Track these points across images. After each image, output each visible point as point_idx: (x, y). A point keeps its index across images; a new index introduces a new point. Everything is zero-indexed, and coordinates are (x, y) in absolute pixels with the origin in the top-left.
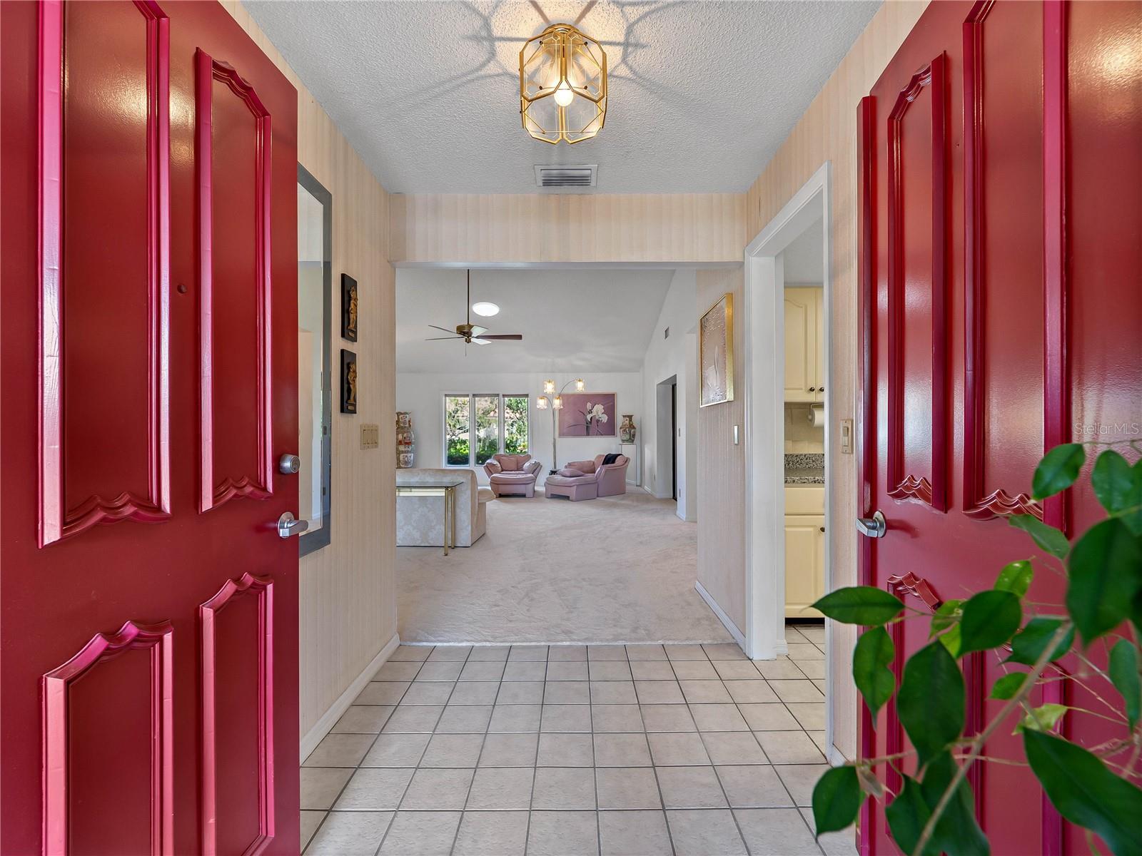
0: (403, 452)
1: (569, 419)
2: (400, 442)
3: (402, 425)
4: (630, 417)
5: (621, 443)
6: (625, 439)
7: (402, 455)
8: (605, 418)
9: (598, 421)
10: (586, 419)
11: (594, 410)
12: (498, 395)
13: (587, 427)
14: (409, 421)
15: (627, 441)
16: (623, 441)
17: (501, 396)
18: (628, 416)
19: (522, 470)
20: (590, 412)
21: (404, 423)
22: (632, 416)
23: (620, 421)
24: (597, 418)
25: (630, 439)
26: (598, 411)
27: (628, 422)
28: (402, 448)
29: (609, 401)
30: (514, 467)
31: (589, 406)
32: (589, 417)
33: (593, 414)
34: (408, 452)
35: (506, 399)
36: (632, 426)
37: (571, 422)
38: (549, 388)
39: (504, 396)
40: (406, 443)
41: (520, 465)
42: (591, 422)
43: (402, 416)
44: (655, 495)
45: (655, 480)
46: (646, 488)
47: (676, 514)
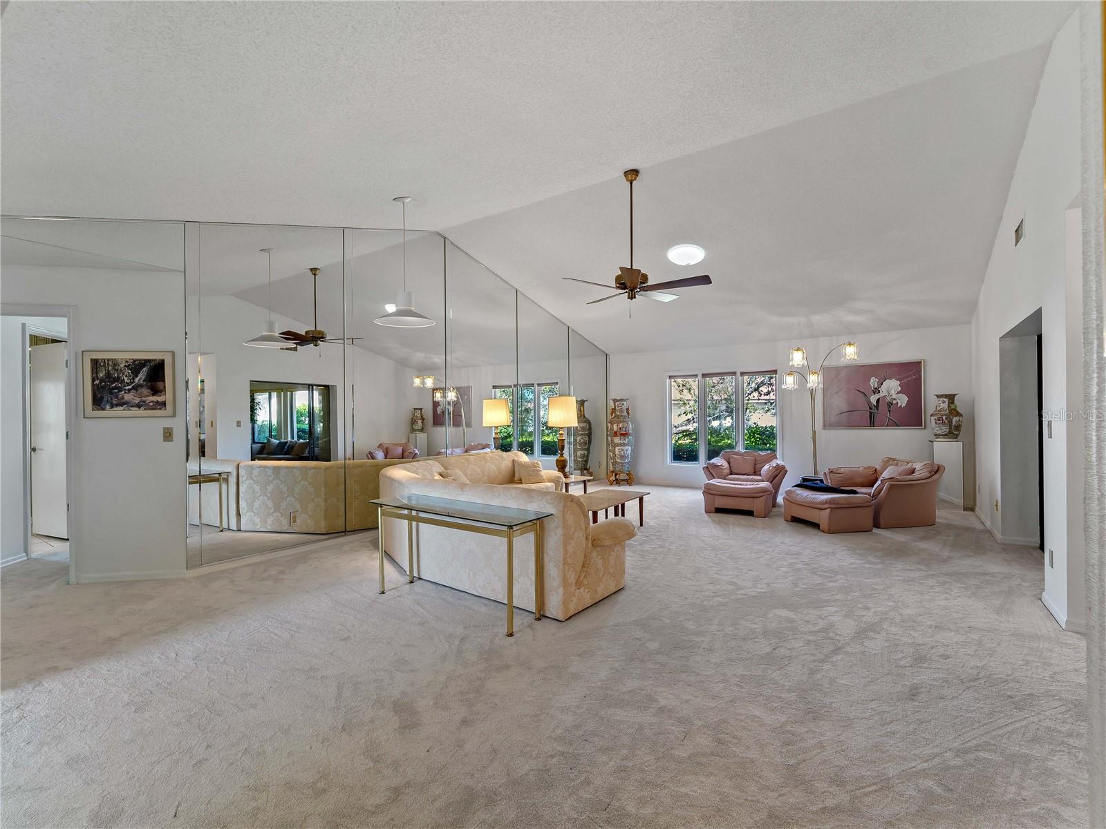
0: (618, 445)
1: (840, 403)
2: (615, 433)
3: (618, 413)
4: (951, 398)
5: (933, 438)
6: (940, 432)
7: (617, 448)
8: (903, 400)
9: (890, 404)
10: (869, 403)
11: (884, 388)
12: (734, 373)
13: (871, 413)
14: (627, 409)
15: (945, 435)
16: (937, 436)
17: (738, 374)
18: (946, 396)
19: (760, 475)
20: (876, 391)
21: (621, 411)
22: (954, 395)
23: (932, 403)
24: (889, 399)
25: (950, 432)
26: (891, 388)
27: (946, 405)
28: (617, 440)
29: (911, 374)
30: (750, 469)
31: (873, 382)
32: (873, 399)
33: (882, 395)
34: (624, 445)
35: (746, 377)
36: (953, 412)
37: (844, 406)
38: (798, 358)
39: (742, 374)
40: (622, 435)
41: (758, 466)
42: (877, 407)
43: (619, 403)
44: (999, 536)
45: (997, 509)
46: (983, 517)
47: (1041, 600)
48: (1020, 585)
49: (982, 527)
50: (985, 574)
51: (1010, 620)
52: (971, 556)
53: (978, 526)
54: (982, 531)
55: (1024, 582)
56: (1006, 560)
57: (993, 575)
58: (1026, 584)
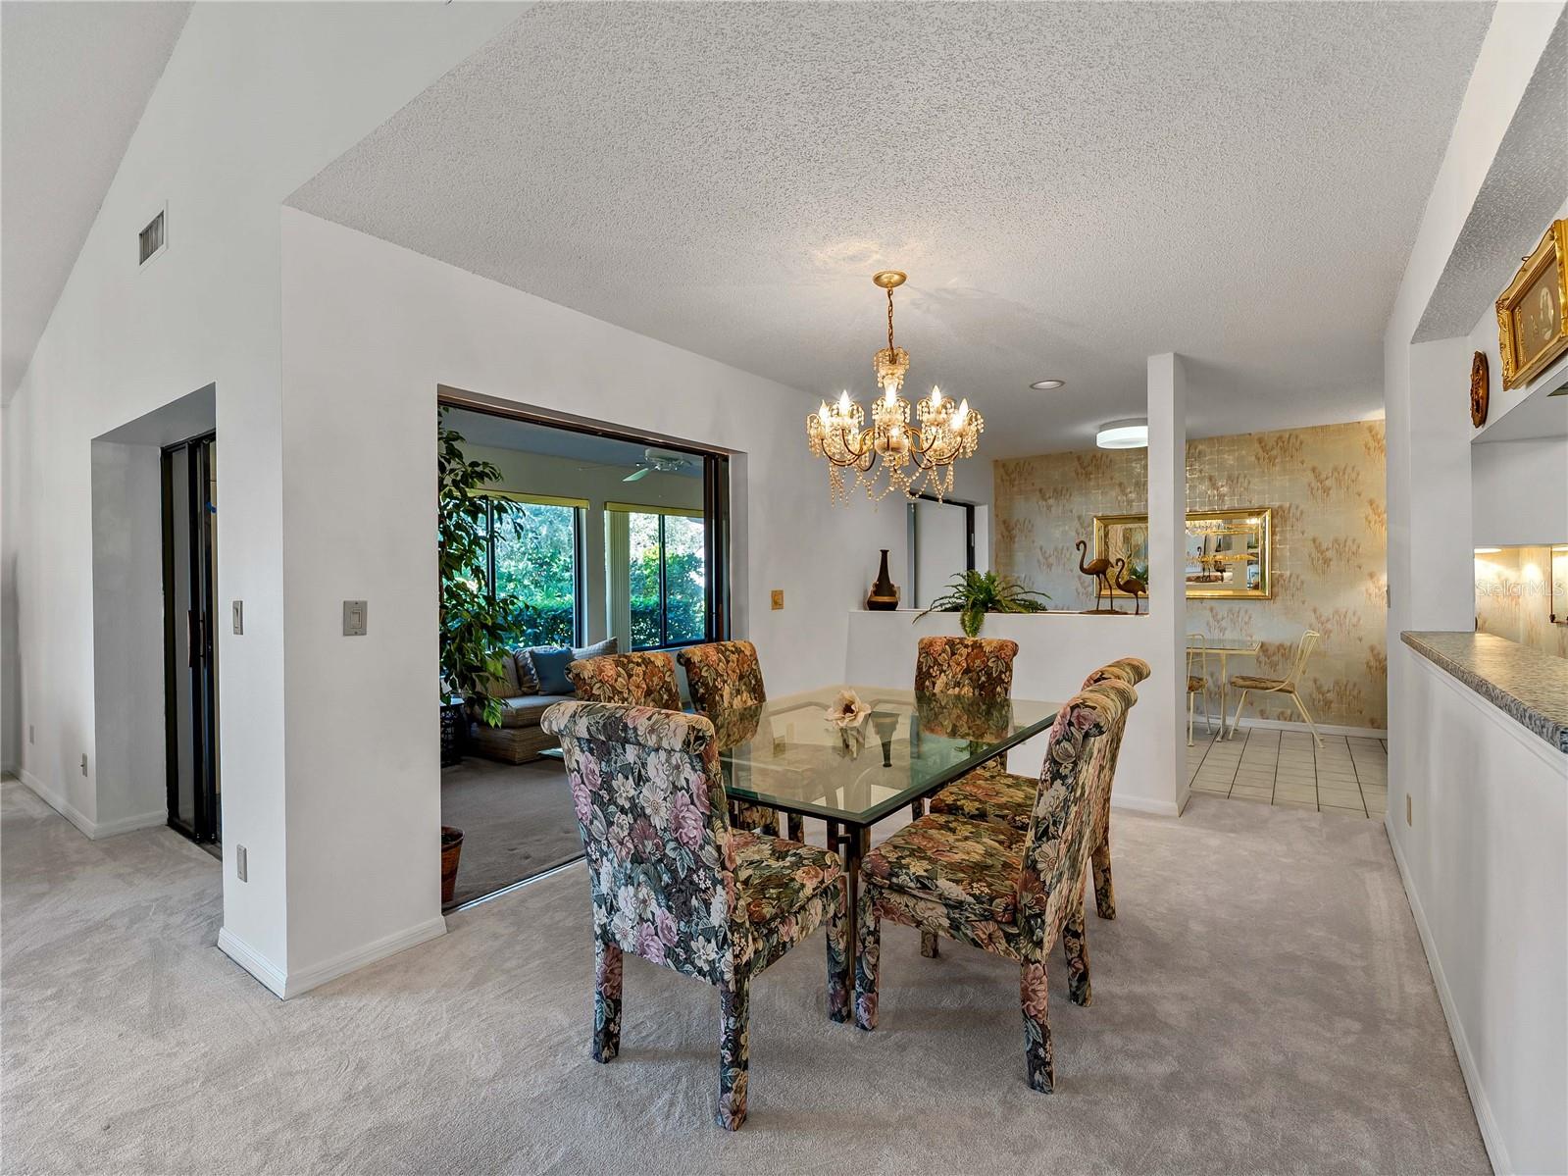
44: (90, 824)
45: (85, 773)
46: (43, 789)
47: (216, 945)
48: (166, 927)
49: (45, 813)
50: (89, 931)
51: (186, 1036)
52: (43, 895)
53: (38, 812)
54: (49, 822)
55: (171, 914)
56: (120, 876)
57: (104, 925)
58: (177, 919)
